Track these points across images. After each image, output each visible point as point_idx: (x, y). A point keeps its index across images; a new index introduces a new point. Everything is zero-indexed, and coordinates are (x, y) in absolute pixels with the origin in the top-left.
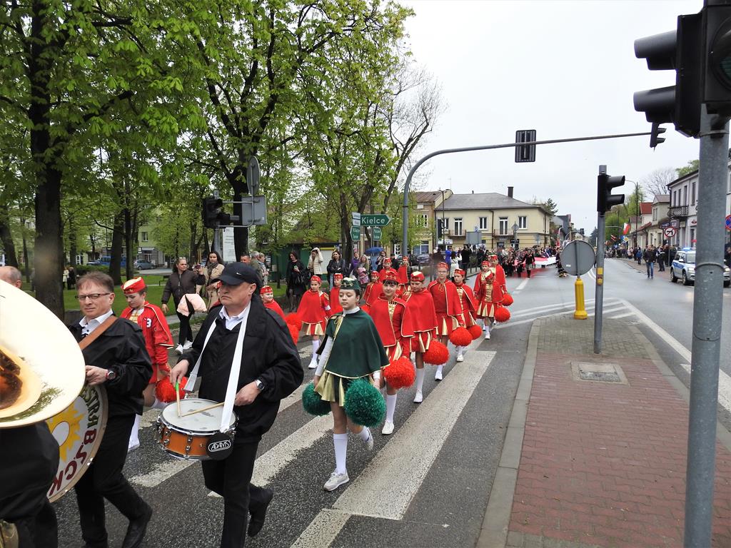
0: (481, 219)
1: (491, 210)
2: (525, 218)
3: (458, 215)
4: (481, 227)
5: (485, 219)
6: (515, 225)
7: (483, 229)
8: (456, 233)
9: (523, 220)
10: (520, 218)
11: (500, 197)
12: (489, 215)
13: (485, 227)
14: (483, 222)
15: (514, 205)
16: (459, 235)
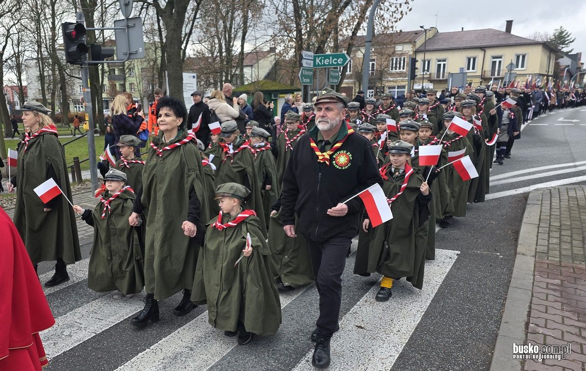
0: (469, 60)
1: (483, 48)
2: (524, 57)
3: (442, 55)
4: (468, 69)
5: (474, 59)
6: (511, 64)
7: (471, 70)
8: (438, 76)
9: (521, 59)
10: (518, 57)
11: (495, 33)
12: (479, 54)
13: (473, 68)
14: (471, 62)
15: (512, 42)
16: (441, 78)
